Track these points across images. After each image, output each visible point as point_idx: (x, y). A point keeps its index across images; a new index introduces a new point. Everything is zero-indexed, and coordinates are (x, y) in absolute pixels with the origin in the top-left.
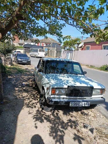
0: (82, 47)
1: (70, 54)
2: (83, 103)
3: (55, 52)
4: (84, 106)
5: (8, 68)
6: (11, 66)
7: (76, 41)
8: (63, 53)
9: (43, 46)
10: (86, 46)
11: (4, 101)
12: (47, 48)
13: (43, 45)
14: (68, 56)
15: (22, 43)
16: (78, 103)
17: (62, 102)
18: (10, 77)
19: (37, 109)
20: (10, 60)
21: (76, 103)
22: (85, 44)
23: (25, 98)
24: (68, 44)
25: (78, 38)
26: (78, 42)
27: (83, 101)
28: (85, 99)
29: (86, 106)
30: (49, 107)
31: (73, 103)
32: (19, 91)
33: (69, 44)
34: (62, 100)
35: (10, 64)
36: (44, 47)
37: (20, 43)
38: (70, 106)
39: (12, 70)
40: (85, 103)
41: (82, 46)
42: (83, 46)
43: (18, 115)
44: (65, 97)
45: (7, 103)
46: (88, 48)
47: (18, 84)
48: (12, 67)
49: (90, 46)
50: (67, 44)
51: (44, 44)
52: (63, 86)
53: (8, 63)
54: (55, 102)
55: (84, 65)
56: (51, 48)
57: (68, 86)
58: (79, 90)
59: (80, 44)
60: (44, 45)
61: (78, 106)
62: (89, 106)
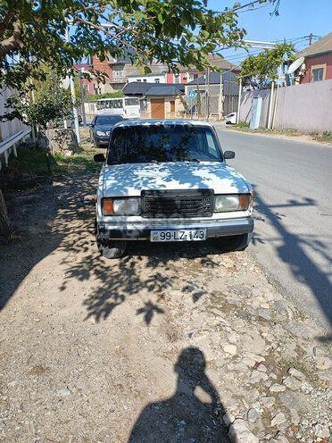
0: (300, 73)
1: (260, 100)
2: (187, 232)
3: (221, 98)
4: (189, 239)
5: (64, 161)
6: (74, 153)
7: (277, 54)
8: (242, 101)
9: (184, 82)
10: (313, 68)
11: (13, 237)
12: (194, 88)
13: (185, 79)
14: (255, 107)
15: (121, 81)
16: (172, 233)
17: (131, 231)
18: (59, 184)
19: (89, 253)
20: (70, 136)
21: (165, 232)
22: (309, 60)
23: (71, 231)
24: (255, 67)
25: (285, 45)
26: (286, 58)
27: (186, 229)
28: (199, 222)
29: (195, 239)
30: (110, 248)
31: (159, 232)
32: (65, 216)
33: (258, 69)
34: (129, 227)
35: (69, 149)
36: (186, 87)
37: (114, 81)
38: (152, 241)
39: (73, 164)
40: (193, 232)
41: (298, 70)
42: (303, 67)
43: (34, 265)
44: (139, 218)
45: (18, 241)
46: (318, 75)
47: (70, 200)
48: (76, 155)
49: (324, 66)
50: (252, 67)
51: (187, 75)
52: (126, 191)
53: (65, 146)
54: (112, 231)
55: (303, 133)
56: (206, 88)
57: (143, 192)
58: (172, 201)
59: (291, 62)
60: (189, 81)
61: (172, 239)
62: (204, 239)
